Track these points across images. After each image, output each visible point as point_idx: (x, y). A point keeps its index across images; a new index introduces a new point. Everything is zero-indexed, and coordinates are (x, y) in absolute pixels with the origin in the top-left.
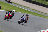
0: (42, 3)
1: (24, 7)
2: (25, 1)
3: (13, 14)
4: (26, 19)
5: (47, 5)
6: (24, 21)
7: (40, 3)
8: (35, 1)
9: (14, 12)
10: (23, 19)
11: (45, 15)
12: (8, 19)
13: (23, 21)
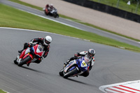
0: (111, 5)
3: (46, 49)
4: (86, 65)
10: (79, 63)
11: (121, 41)
12: (28, 65)
13: (78, 71)
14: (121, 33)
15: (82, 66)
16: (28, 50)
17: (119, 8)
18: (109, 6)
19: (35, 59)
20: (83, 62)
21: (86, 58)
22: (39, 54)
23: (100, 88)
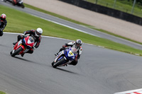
0: (125, 11)
1: (74, 21)
2: (76, 5)
5: (139, 18)
6: (67, 61)
7: (119, 11)
8: (105, 6)
10: (66, 53)
13: (65, 61)
15: (69, 55)
16: (20, 42)
17: (134, 14)
18: (124, 13)
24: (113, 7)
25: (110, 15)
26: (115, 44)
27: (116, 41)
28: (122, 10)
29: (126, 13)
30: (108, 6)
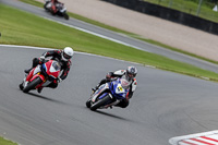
4: (123, 91)
5: (209, 22)
6: (114, 100)
7: (178, 12)
9: (68, 57)
10: (113, 88)
13: (111, 100)
14: (204, 55)
15: (117, 91)
19: (49, 82)
20: (119, 86)
21: (123, 80)
22: (53, 74)
23: (170, 141)
24: (168, 6)
25: (164, 17)
26: (172, 62)
27: (174, 58)
28: (183, 10)
29: (189, 15)
30: (161, 4)
